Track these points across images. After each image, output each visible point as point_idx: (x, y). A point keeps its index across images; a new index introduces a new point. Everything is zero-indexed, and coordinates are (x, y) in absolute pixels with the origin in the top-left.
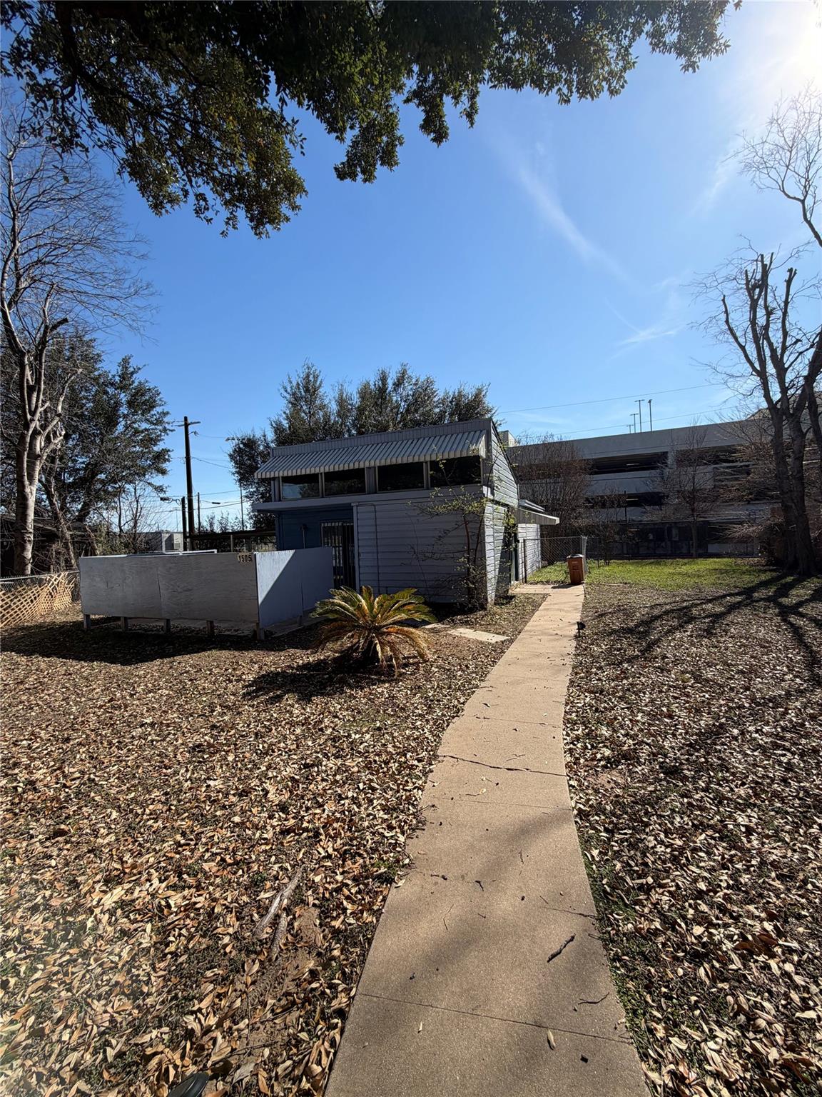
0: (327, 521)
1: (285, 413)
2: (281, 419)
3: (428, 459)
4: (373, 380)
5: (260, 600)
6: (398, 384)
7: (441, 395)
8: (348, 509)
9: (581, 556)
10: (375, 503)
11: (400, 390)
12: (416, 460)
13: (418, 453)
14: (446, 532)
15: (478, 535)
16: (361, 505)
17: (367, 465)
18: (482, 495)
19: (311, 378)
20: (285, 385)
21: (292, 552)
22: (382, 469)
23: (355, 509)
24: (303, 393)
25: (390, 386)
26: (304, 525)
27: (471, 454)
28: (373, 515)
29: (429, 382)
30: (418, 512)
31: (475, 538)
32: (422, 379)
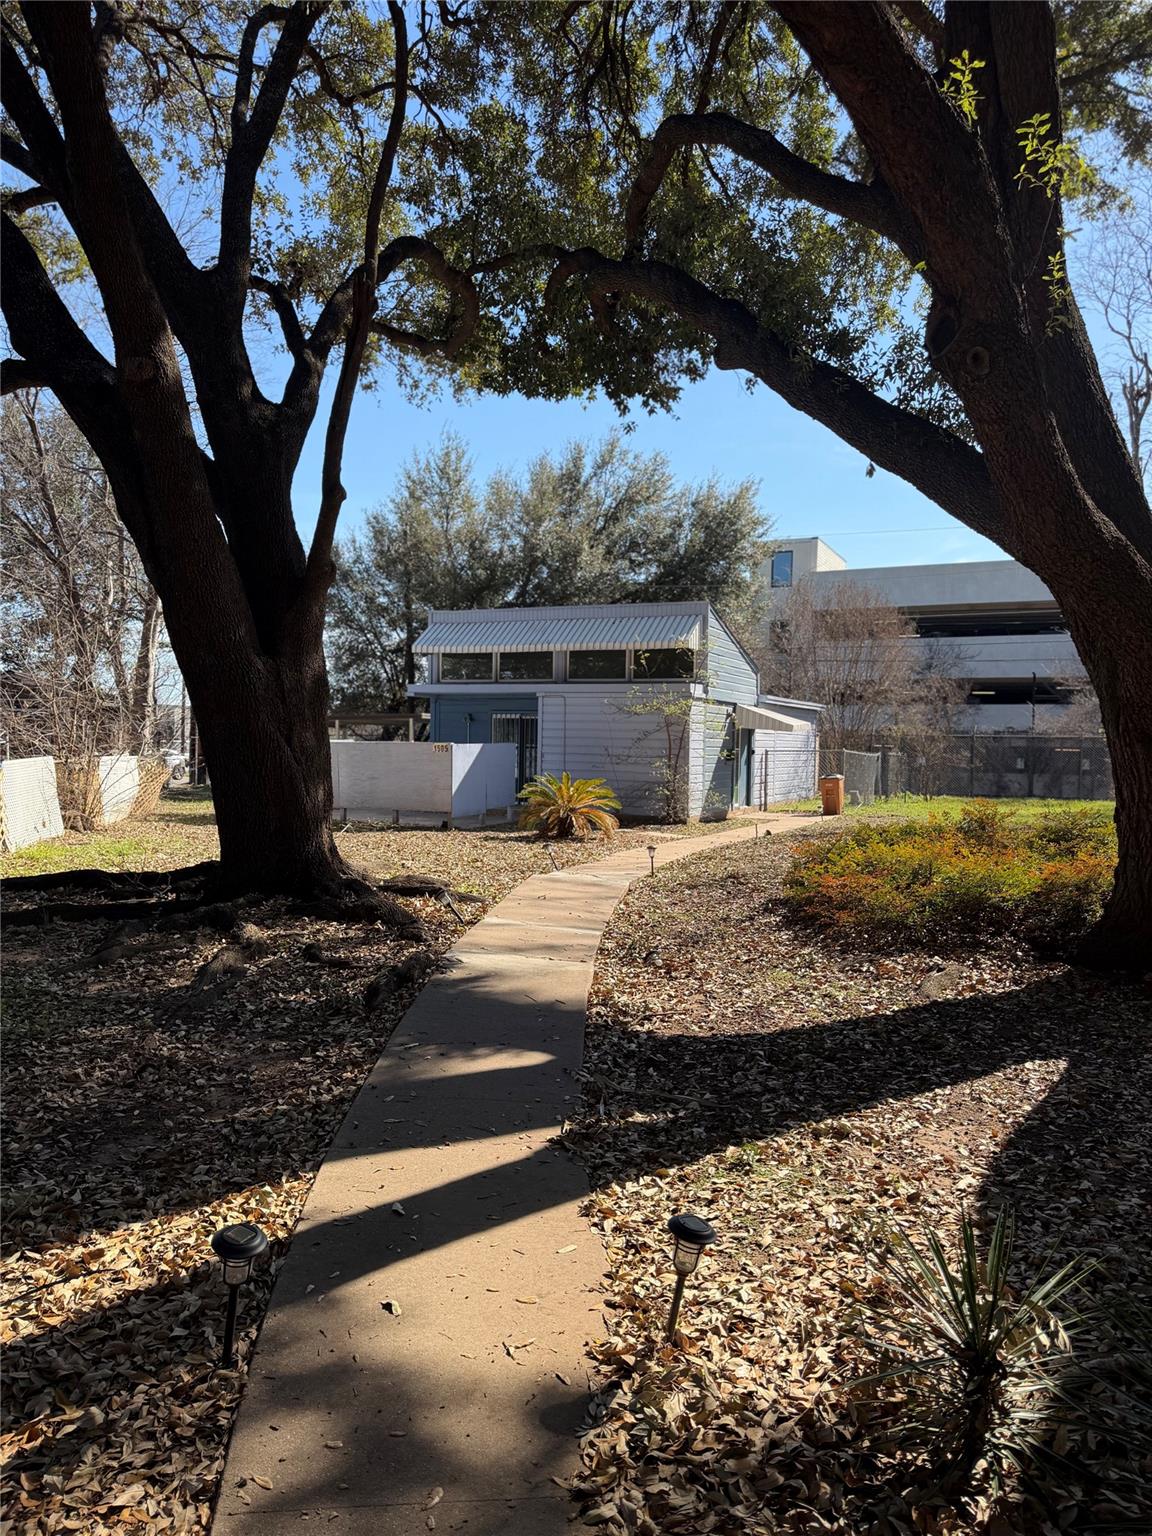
0: (502, 711)
1: (393, 501)
2: (386, 510)
3: (631, 647)
4: (558, 462)
5: (454, 791)
6: (601, 465)
7: (678, 488)
8: (533, 698)
9: (839, 776)
10: (566, 695)
11: (606, 477)
12: (617, 647)
13: (620, 639)
14: (646, 734)
15: (681, 739)
16: (549, 697)
17: (558, 648)
18: (689, 696)
19: (453, 457)
20: (409, 467)
21: (481, 745)
22: (574, 654)
23: (540, 699)
24: (437, 479)
25: (587, 472)
26: (470, 715)
27: (681, 645)
28: (562, 709)
29: (658, 462)
30: (614, 709)
31: (678, 742)
32: (647, 456)
